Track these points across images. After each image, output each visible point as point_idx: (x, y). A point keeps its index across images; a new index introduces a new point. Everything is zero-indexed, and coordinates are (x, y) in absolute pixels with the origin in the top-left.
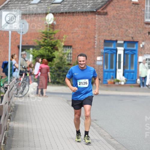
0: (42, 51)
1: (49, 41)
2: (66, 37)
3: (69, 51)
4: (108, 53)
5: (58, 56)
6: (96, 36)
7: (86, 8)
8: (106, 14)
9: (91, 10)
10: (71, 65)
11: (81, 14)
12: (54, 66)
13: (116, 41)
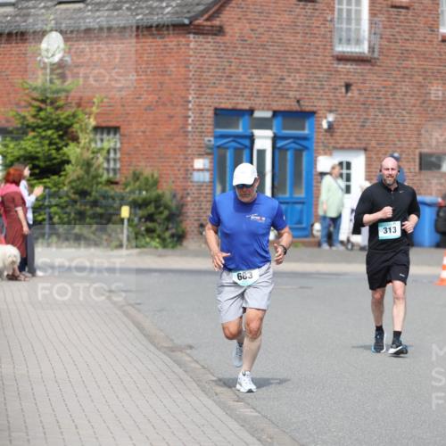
0: (29, 144)
1: (51, 114)
2: (102, 102)
3: (110, 142)
4: (227, 148)
5: (77, 158)
6: (190, 98)
7: (160, 16)
8: (220, 31)
9: (175, 20)
10: (116, 183)
11: (145, 33)
12: (66, 188)
13: (251, 111)
